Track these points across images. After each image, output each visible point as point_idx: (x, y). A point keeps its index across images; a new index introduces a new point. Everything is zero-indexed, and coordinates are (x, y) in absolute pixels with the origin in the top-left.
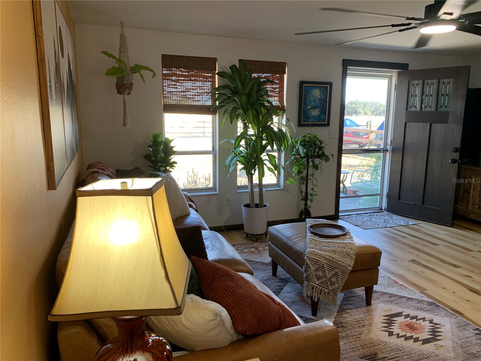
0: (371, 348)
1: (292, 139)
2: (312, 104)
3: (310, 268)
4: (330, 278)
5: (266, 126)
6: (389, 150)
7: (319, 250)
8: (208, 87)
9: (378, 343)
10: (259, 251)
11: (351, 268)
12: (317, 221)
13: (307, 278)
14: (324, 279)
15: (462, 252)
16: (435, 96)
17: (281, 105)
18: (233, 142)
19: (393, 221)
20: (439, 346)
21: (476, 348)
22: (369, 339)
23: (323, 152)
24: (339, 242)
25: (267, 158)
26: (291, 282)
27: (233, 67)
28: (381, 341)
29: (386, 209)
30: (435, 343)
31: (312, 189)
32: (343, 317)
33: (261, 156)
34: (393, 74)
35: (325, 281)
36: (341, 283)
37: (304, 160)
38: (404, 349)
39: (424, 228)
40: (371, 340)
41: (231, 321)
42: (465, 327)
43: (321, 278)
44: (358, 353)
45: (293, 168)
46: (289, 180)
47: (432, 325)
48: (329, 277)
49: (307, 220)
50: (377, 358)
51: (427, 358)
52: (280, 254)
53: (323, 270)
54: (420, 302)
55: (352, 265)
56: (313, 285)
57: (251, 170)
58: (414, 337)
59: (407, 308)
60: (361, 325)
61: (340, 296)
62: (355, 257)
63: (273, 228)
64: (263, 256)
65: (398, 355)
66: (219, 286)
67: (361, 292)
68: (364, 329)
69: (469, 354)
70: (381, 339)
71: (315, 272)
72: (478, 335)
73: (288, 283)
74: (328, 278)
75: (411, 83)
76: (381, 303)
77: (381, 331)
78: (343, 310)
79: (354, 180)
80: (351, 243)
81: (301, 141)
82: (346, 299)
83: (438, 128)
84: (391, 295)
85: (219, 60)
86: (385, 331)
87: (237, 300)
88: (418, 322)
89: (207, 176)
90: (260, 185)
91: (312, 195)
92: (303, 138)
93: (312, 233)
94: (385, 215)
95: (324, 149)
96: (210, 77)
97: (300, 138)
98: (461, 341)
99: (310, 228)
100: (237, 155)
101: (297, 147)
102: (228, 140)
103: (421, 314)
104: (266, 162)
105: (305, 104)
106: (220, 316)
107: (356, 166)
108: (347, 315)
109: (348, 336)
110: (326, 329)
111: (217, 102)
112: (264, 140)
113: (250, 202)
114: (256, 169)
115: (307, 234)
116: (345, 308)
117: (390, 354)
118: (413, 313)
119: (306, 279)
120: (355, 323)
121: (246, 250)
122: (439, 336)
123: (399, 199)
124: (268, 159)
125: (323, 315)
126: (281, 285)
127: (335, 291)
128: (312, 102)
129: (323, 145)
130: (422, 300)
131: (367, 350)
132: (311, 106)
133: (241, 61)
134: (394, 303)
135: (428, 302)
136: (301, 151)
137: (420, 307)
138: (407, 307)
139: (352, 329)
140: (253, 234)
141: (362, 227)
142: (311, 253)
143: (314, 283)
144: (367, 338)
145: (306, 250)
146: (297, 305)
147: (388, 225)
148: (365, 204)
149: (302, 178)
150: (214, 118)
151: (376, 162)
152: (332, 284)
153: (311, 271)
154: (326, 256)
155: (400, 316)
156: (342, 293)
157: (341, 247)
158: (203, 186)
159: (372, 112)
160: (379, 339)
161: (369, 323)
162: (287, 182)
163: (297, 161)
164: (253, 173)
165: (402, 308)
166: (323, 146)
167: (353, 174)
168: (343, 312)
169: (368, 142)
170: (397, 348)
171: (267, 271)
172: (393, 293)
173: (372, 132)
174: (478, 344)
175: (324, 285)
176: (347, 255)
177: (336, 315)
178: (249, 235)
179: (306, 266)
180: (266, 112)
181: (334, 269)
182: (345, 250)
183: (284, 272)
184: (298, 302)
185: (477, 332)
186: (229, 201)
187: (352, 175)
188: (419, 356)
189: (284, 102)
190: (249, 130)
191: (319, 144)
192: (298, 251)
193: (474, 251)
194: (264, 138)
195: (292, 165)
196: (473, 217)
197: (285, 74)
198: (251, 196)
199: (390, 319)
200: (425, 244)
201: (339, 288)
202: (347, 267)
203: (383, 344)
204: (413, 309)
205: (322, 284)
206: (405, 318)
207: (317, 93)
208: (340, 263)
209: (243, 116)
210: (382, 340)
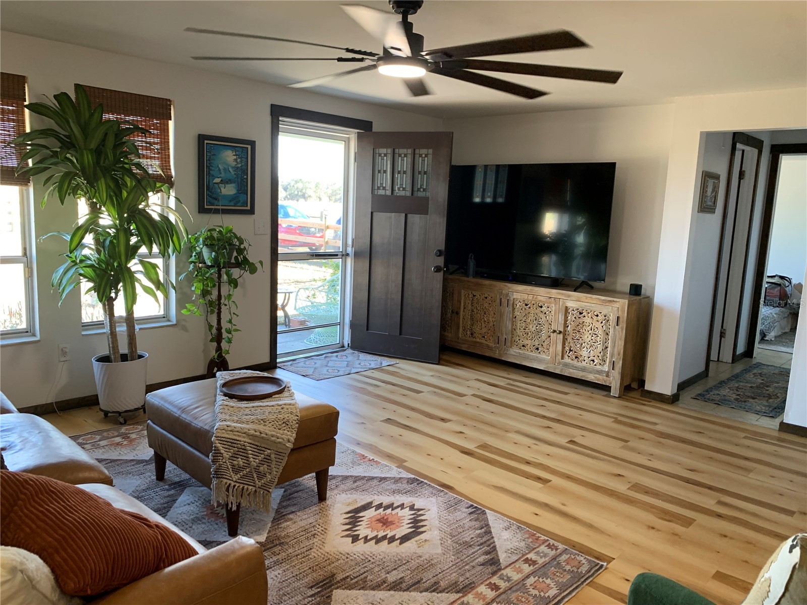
0: (326, 567)
1: (188, 235)
2: (223, 175)
3: (221, 455)
4: (256, 468)
5: (136, 211)
6: (350, 254)
7: (237, 422)
8: (9, 131)
9: (337, 557)
10: (131, 441)
11: (292, 445)
12: (236, 374)
13: (217, 473)
14: (247, 470)
15: (451, 399)
16: (409, 172)
17: (164, 173)
18: (68, 238)
19: (360, 364)
20: (423, 542)
21: (470, 533)
22: (322, 554)
23: (245, 258)
24: (272, 404)
25: (139, 267)
26: (190, 486)
27: (61, 97)
28: (340, 553)
29: (350, 345)
30: (417, 538)
31: (230, 322)
32: (281, 528)
33: (129, 266)
34: (350, 136)
35: (250, 473)
36: (276, 471)
37: (212, 271)
38: (374, 557)
39: (403, 369)
40: (326, 554)
41: (52, 577)
42: (456, 506)
43: (241, 469)
44: (306, 580)
45: (193, 285)
46: (186, 308)
47: (413, 512)
48: (256, 465)
49: (218, 374)
50: (335, 581)
51: (406, 563)
52: (169, 439)
53: (245, 455)
54: (397, 480)
55: (292, 439)
56: (228, 484)
57: (108, 290)
58: (388, 536)
59: (378, 494)
60: (310, 535)
61: (277, 494)
62: (297, 425)
63: (155, 395)
64: (138, 448)
65: (366, 569)
66: (27, 516)
67: (309, 481)
68: (315, 540)
69: (461, 545)
70: (341, 550)
71: (230, 461)
72: (472, 515)
73: (185, 488)
74: (253, 467)
75: (377, 151)
76: (341, 493)
77: (341, 537)
78: (281, 517)
79: (300, 304)
80: (290, 405)
81: (206, 239)
82: (287, 498)
83: (416, 220)
84: (356, 479)
85: (29, 80)
86: (347, 536)
87: (66, 535)
88: (394, 512)
89: (15, 308)
90: (130, 319)
91: (229, 332)
92: (209, 233)
93: (225, 395)
94: (348, 356)
95: (247, 251)
96: (12, 112)
97: (203, 234)
98: (451, 528)
99: (223, 387)
100: (76, 264)
101: (197, 248)
102: (55, 234)
103: (398, 499)
104: (138, 276)
105: (209, 174)
106: (22, 571)
107: (306, 282)
108: (288, 523)
109: (289, 558)
110: (242, 552)
111: (30, 162)
112: (132, 235)
113: (110, 352)
114: (120, 290)
115: (217, 398)
116: (284, 513)
117: (354, 571)
118: (386, 500)
119: (215, 476)
120: (302, 533)
121: (103, 443)
122: (423, 526)
123: (367, 330)
124: (143, 271)
125: (249, 531)
126: (172, 495)
127: (266, 488)
128: (222, 171)
129: (245, 245)
130: (400, 478)
131: (319, 572)
132: (220, 179)
133: (77, 86)
134: (360, 490)
135: (408, 479)
136: (207, 255)
137: (397, 488)
138: (379, 492)
139: (296, 545)
140: (119, 410)
141: (314, 377)
142: (223, 429)
143: (229, 479)
144: (319, 554)
145: (214, 425)
146: (203, 523)
147: (354, 371)
148: (319, 340)
149: (211, 303)
150: (24, 192)
151: (334, 274)
152: (261, 476)
153: (224, 460)
154: (249, 430)
155: (370, 509)
156: (280, 488)
157: (275, 413)
158: (5, 327)
159: (329, 197)
160: (338, 551)
161: (323, 529)
162: (184, 311)
163: (200, 273)
164: (114, 298)
165: (372, 496)
166: (245, 247)
167: (299, 294)
168: (282, 519)
169: (324, 244)
170: (364, 558)
171: (147, 474)
172: (359, 475)
173: (328, 227)
174: (473, 526)
175: (247, 480)
176: (284, 425)
177: (270, 528)
178: (109, 414)
179: (215, 453)
180: (134, 184)
181: (263, 451)
182: (281, 416)
183: (179, 471)
184: (205, 517)
185: (471, 510)
186: (64, 353)
187: (297, 295)
188: (396, 562)
189: (170, 169)
190: (101, 216)
191: (237, 244)
192: (200, 429)
193: (467, 395)
194: (133, 231)
195: (189, 280)
196: (464, 347)
197: (171, 120)
198: (110, 340)
199: (354, 517)
200: (404, 394)
201: (274, 480)
202: (285, 444)
203: (343, 557)
204: (388, 494)
205: (244, 479)
206: (376, 510)
207: (229, 157)
208: (273, 438)
209: (87, 189)
210: (342, 552)
